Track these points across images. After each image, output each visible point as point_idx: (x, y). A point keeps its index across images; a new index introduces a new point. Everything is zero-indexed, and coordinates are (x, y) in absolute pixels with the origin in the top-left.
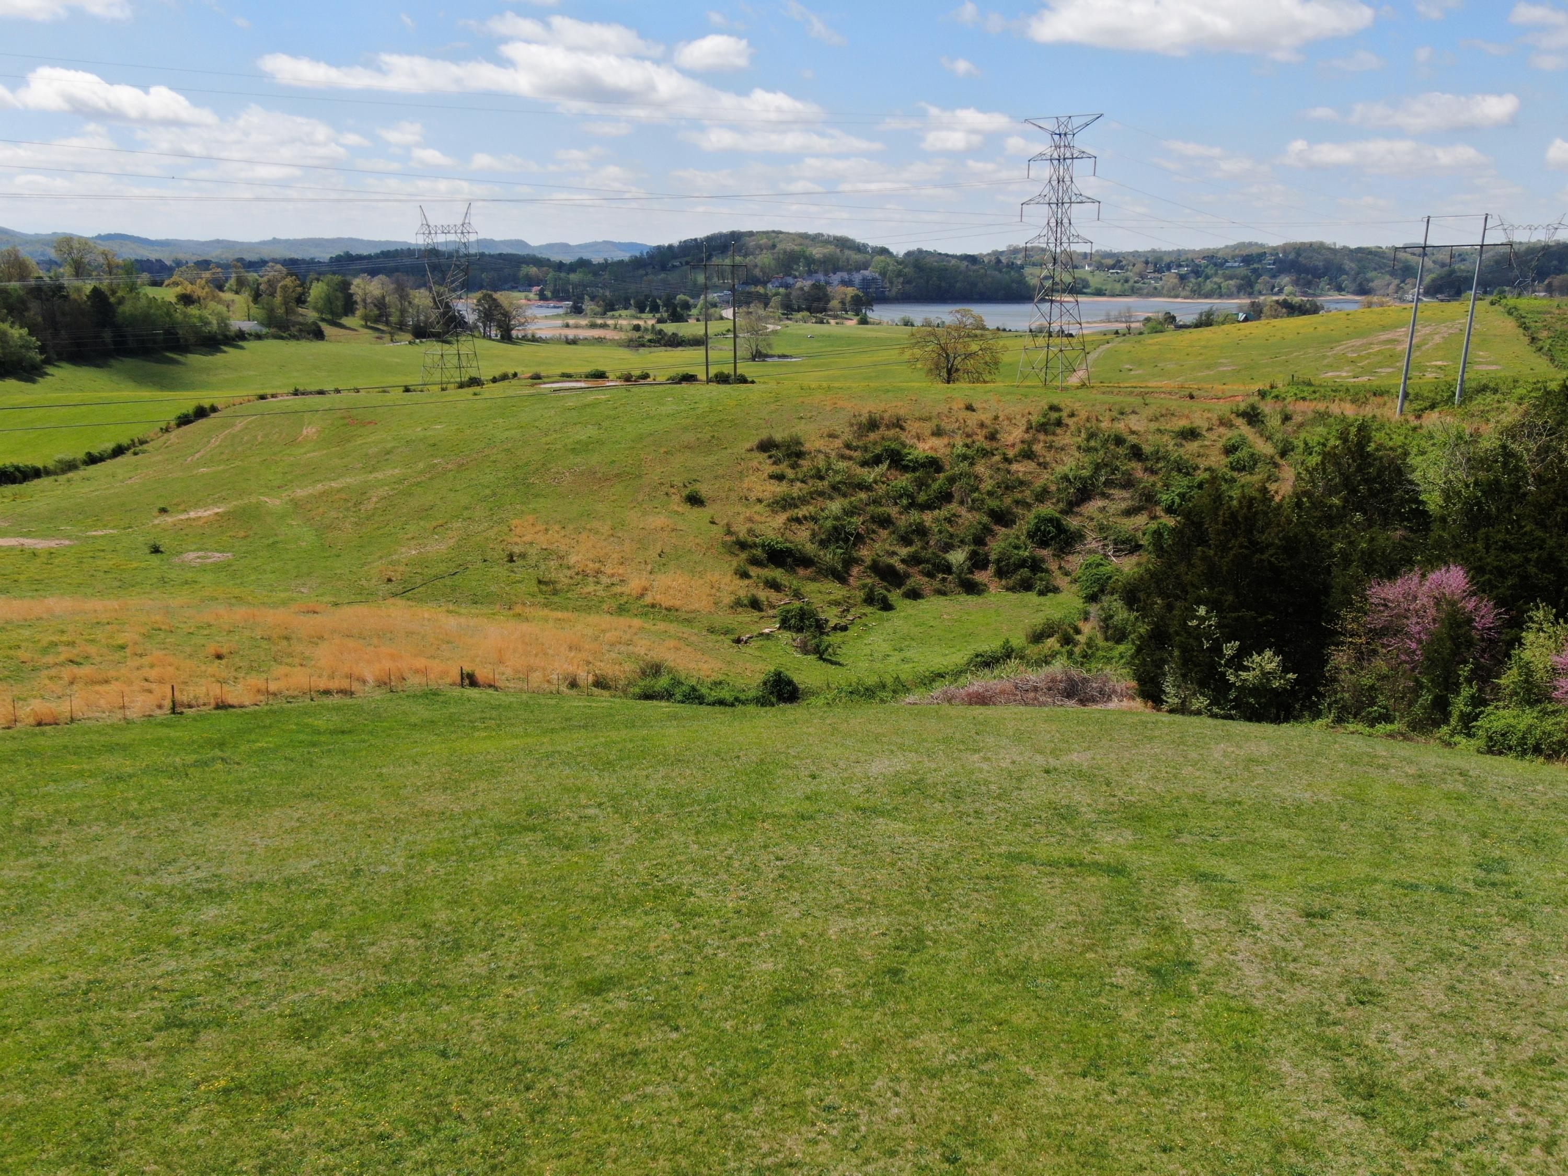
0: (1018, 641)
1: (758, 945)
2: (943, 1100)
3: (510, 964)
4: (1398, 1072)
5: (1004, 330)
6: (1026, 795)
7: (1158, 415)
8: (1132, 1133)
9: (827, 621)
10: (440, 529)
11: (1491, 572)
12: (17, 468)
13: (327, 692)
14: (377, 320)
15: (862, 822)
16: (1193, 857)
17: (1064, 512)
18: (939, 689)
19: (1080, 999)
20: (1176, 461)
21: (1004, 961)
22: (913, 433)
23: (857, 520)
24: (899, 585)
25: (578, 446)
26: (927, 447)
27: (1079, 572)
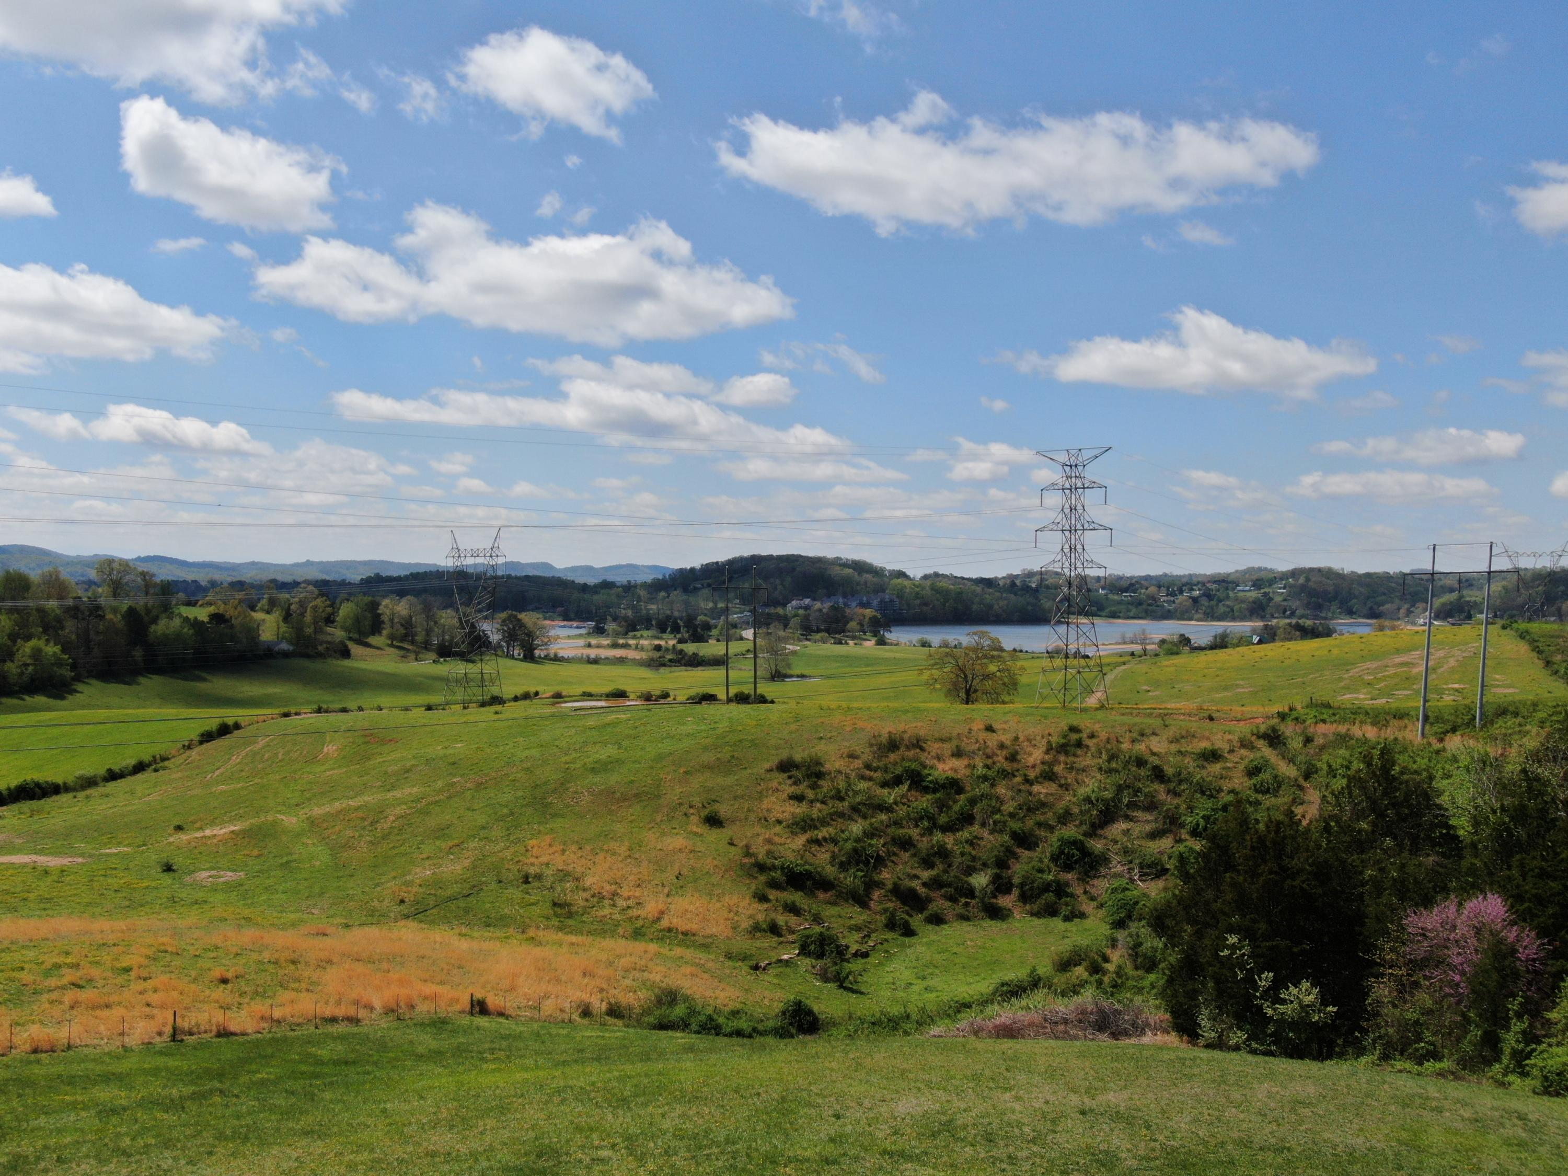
0: (1045, 969)
5: (1021, 651)
6: (1061, 1138)
7: (1178, 736)
9: (847, 947)
10: (456, 850)
11: (1530, 901)
12: (37, 785)
13: (333, 1020)
14: (403, 639)
15: (889, 1168)
17: (1087, 835)
18: (965, 1020)
20: (1198, 783)
22: (933, 754)
23: (878, 843)
24: (921, 910)
25: (597, 766)
26: (947, 768)
27: (1105, 897)
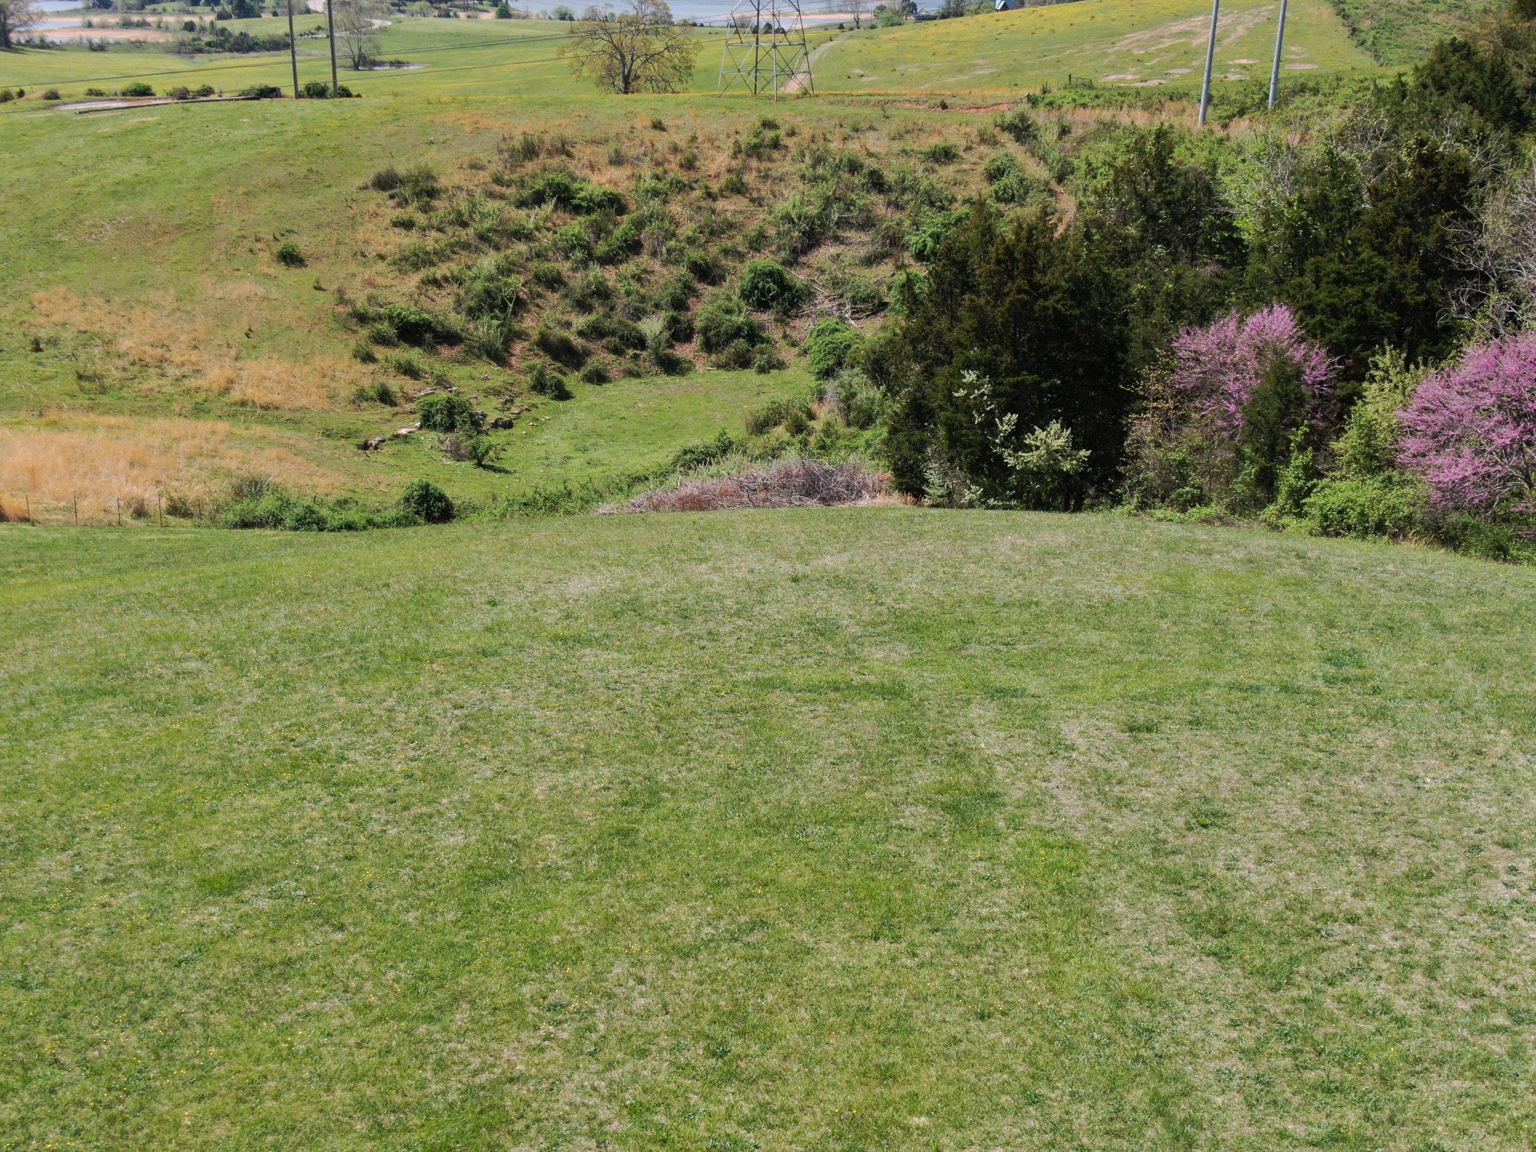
0: (737, 431)
1: (441, 814)
2: (701, 983)
3: (102, 865)
4: (1254, 903)
5: (695, 25)
6: (770, 609)
7: (902, 131)
8: (941, 1001)
9: (484, 416)
11: (1323, 312)
15: (563, 655)
16: (985, 670)
17: (787, 263)
18: (640, 495)
19: (862, 848)
20: (926, 192)
21: (764, 810)
22: (585, 161)
23: (517, 281)
24: (578, 366)
25: (120, 188)
26: (604, 180)
27: (810, 342)
